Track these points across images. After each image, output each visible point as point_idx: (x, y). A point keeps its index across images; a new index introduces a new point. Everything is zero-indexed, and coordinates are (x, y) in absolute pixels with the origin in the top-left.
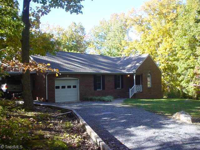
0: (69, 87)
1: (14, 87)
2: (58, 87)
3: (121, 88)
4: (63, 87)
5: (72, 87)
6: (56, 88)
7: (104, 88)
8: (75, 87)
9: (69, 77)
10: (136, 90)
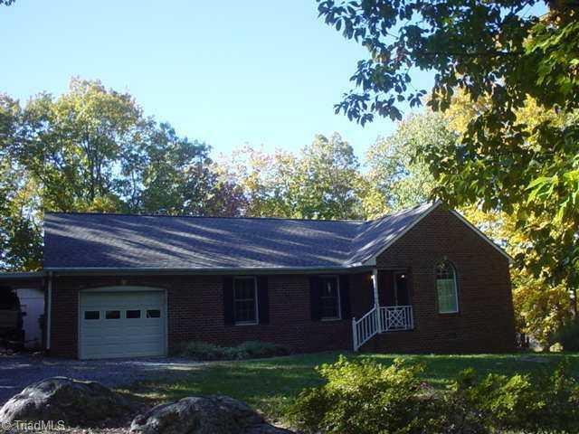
0: (133, 314)
2: (92, 315)
3: (340, 318)
4: (114, 315)
5: (143, 314)
6: (86, 317)
7: (265, 319)
8: (154, 314)
9: (128, 284)
10: (385, 323)
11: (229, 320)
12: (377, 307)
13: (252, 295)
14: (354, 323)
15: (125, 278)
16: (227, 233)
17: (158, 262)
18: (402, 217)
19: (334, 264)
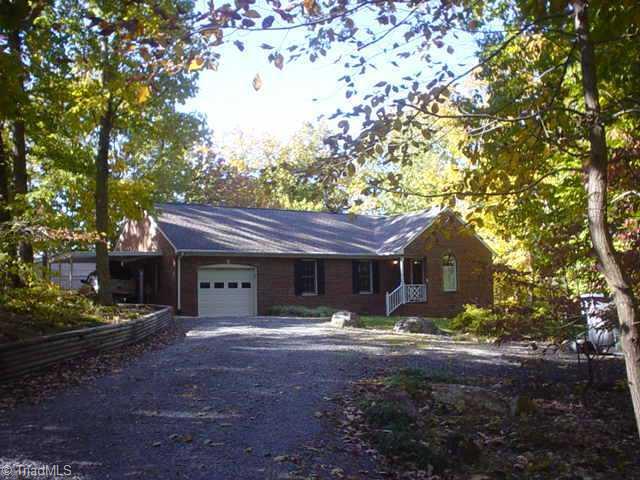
0: (233, 285)
1: (119, 285)
2: (206, 286)
3: (371, 293)
4: (219, 285)
5: (240, 286)
6: (202, 287)
7: (321, 291)
8: (246, 285)
9: (231, 263)
10: (407, 296)
11: (299, 291)
12: (402, 284)
13: (313, 273)
14: (388, 295)
15: (228, 258)
16: (276, 222)
17: (246, 247)
18: (415, 218)
19: (369, 252)
